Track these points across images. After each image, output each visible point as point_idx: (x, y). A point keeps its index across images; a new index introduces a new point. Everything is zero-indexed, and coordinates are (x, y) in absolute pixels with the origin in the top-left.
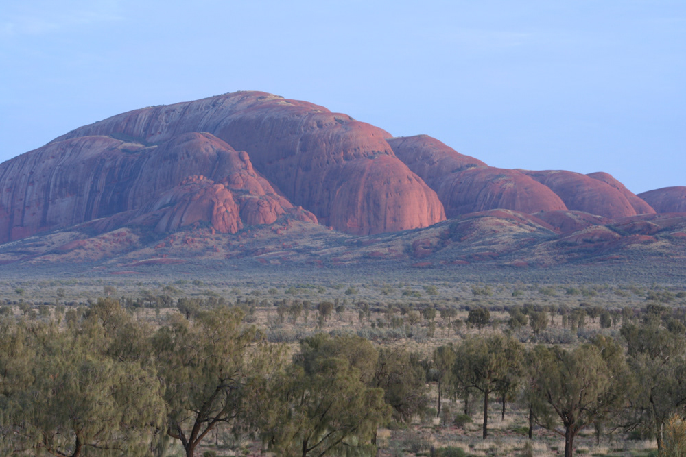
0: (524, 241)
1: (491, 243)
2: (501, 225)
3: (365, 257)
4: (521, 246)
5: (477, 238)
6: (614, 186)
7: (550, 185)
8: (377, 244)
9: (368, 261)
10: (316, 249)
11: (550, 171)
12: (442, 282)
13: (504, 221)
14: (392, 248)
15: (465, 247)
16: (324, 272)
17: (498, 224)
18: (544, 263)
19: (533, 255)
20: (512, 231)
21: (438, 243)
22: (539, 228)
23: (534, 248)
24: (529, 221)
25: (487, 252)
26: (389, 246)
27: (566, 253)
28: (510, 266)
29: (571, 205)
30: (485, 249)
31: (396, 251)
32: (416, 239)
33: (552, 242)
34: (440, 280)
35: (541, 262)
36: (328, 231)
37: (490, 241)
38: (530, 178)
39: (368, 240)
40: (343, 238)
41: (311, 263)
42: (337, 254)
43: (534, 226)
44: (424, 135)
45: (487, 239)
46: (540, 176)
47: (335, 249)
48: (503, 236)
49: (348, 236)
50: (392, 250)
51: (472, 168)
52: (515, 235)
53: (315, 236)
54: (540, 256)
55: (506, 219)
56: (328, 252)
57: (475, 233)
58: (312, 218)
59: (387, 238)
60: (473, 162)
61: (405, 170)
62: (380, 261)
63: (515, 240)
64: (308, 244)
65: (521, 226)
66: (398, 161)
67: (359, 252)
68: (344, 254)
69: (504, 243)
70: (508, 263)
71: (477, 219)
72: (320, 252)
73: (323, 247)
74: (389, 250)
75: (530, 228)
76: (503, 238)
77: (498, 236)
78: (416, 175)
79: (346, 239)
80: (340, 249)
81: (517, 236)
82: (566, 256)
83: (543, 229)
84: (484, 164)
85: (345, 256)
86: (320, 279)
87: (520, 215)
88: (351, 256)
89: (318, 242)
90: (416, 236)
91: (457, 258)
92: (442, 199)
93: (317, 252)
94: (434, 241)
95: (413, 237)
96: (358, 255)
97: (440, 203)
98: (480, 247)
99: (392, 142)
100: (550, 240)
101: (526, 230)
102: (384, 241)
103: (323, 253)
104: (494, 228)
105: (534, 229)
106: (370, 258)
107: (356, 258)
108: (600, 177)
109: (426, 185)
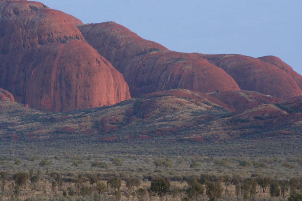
0: (201, 118)
1: (171, 120)
2: (181, 103)
3: (57, 132)
4: (199, 123)
5: (159, 115)
6: (283, 68)
7: (224, 68)
8: (69, 120)
9: (61, 136)
10: (13, 124)
11: (225, 55)
12: (127, 155)
13: (183, 100)
14: (82, 124)
15: (148, 123)
16: (20, 145)
17: (177, 102)
18: (219, 138)
19: (209, 130)
20: (190, 109)
21: (124, 119)
22: (215, 106)
23: (210, 124)
24: (206, 100)
25: (168, 127)
26: (79, 122)
27: (239, 129)
28: (188, 140)
29: (244, 86)
30: (166, 125)
31: (86, 127)
32: (104, 115)
33: (226, 119)
34: (125, 153)
35: (217, 137)
36: (24, 109)
37: (170, 118)
38: (206, 61)
39: (60, 116)
40: (37, 114)
41: (8, 138)
42: (32, 130)
43: (210, 105)
44: (112, 22)
45: (168, 116)
46: (216, 60)
47: (30, 125)
48: (182, 113)
49: (42, 113)
50: (83, 126)
51: (155, 52)
52: (192, 112)
53: (12, 112)
54: (216, 132)
55: (185, 98)
56: (24, 127)
57: (157, 110)
58: (9, 96)
59: (78, 115)
60: (155, 47)
61: (94, 53)
62: (71, 136)
63: (193, 117)
64: (5, 120)
65: (198, 105)
66: (87, 45)
67: (52, 127)
68: (38, 129)
69: (183, 120)
70: (187, 138)
71: (159, 98)
72: (16, 127)
73: (19, 123)
74: (79, 126)
75: (207, 106)
76: (182, 115)
77: (177, 113)
78: (104, 58)
79: (40, 115)
80: (35, 124)
81: (195, 113)
82: (239, 132)
83: (218, 107)
84: (164, 48)
85: (39, 131)
86: (16, 152)
87: (197, 94)
88: (44, 131)
89: (15, 118)
90: (104, 113)
91: (141, 133)
92: (127, 80)
93: (14, 127)
94: (120, 118)
95: (101, 114)
96: (51, 130)
97: (125, 84)
98: (161, 123)
99: (82, 28)
100: (224, 117)
101: (202, 108)
102: (74, 118)
103: (20, 128)
104: (174, 106)
105: (210, 107)
106: (62, 133)
107: (50, 133)
108: (270, 60)
109: (113, 67)
